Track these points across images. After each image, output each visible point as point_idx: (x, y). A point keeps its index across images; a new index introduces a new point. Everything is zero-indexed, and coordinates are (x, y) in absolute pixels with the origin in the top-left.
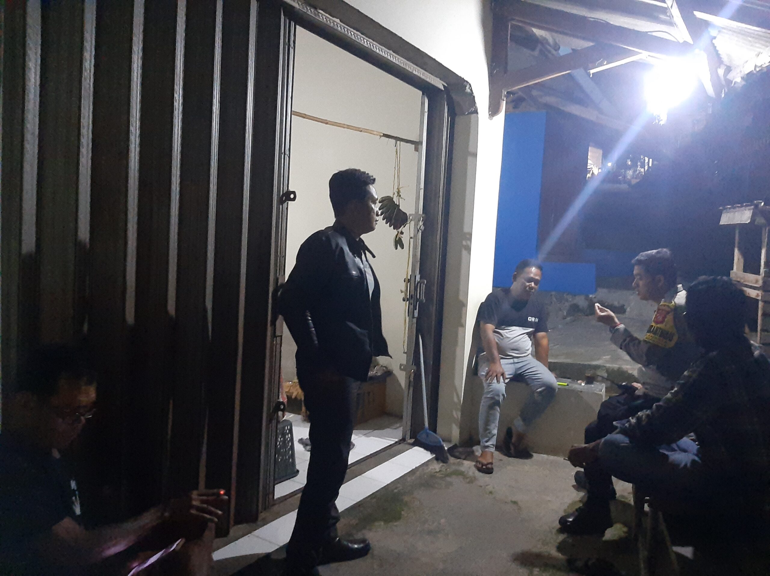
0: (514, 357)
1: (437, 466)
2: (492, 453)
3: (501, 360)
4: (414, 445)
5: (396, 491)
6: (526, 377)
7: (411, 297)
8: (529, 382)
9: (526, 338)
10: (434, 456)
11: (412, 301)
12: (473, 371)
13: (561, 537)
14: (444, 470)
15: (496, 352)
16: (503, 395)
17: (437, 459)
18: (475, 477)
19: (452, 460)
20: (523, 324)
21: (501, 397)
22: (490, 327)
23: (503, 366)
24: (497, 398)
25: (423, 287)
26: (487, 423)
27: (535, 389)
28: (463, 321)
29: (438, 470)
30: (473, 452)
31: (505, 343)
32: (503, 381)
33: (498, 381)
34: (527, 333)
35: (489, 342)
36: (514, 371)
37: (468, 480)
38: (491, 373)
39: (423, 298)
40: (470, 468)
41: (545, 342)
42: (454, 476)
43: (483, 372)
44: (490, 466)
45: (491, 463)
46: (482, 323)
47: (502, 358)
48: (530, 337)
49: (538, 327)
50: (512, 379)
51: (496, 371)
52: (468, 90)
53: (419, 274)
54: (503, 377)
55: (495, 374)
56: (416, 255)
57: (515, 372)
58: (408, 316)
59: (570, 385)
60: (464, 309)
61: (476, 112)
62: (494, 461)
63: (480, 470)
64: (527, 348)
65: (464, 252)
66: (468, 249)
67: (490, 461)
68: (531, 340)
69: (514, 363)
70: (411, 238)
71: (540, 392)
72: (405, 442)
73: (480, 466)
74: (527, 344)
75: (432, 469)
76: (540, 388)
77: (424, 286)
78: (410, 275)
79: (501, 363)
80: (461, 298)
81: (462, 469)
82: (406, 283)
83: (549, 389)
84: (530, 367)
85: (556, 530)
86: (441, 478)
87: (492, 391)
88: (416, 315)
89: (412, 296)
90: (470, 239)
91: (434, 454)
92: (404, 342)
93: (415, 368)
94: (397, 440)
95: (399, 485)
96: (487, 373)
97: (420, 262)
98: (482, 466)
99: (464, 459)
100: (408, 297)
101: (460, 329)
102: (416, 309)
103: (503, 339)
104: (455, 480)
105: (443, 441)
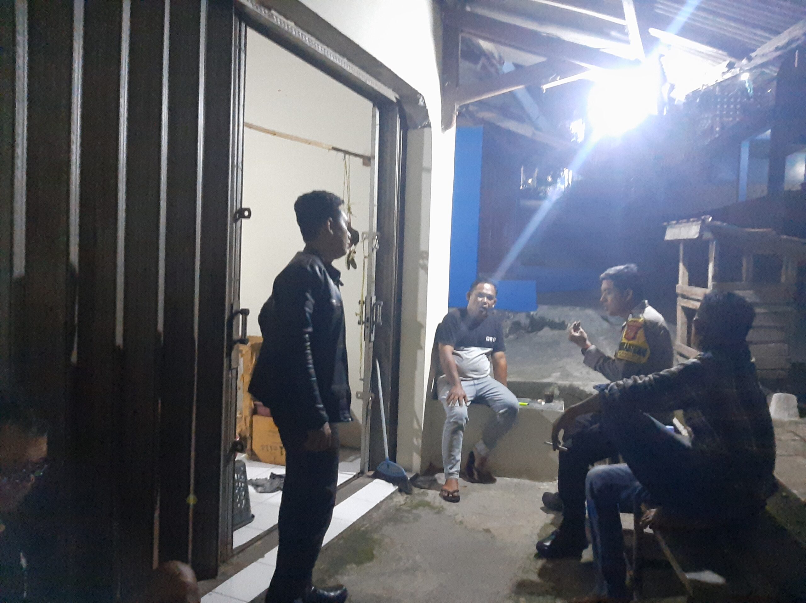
0: (474, 379)
1: (401, 499)
2: (457, 480)
3: (462, 383)
4: (375, 477)
5: (363, 529)
6: (487, 399)
7: (367, 320)
8: (490, 404)
9: (485, 358)
10: (397, 487)
11: (368, 324)
12: (433, 395)
13: (540, 563)
14: (409, 502)
15: (456, 374)
16: (466, 419)
17: (400, 490)
18: (442, 507)
19: (416, 490)
20: (482, 344)
21: (465, 421)
22: (449, 349)
23: (464, 389)
24: (460, 422)
25: (379, 309)
26: (451, 448)
27: (497, 411)
28: (422, 343)
29: (403, 503)
30: (435, 480)
31: (465, 365)
32: (465, 404)
33: (460, 405)
34: (486, 354)
35: (448, 365)
36: (475, 394)
37: (436, 511)
38: (452, 396)
39: (379, 319)
40: (435, 497)
41: (503, 362)
42: (421, 508)
43: (443, 395)
44: (456, 494)
45: (457, 491)
46: (440, 345)
47: (462, 380)
48: (487, 357)
49: (496, 347)
50: (472, 402)
51: (457, 394)
52: (421, 103)
53: (375, 295)
54: (465, 400)
55: (457, 398)
56: (371, 275)
57: (477, 393)
58: (364, 340)
59: (531, 404)
60: (422, 331)
61: (429, 125)
62: (459, 489)
63: (447, 499)
64: (486, 369)
65: (421, 272)
66: (426, 268)
67: (456, 489)
68: (489, 360)
69: (475, 385)
70: (365, 257)
71: (503, 413)
72: (364, 475)
73: (446, 495)
74: (486, 364)
75: (396, 502)
76: (502, 409)
77: (381, 308)
78: (366, 298)
79: (462, 385)
80: (419, 319)
81: (428, 499)
82: (362, 305)
83: (512, 410)
84: (490, 388)
85: (533, 556)
86: (408, 512)
87: (454, 416)
88: (373, 339)
89: (368, 318)
90: (427, 258)
91: (398, 485)
92: (361, 368)
93: (373, 395)
94: (355, 474)
95: (365, 523)
96: (449, 397)
97: (376, 282)
98: (448, 495)
99: (428, 489)
100: (364, 320)
101: (419, 352)
102: (373, 333)
103: (463, 360)
104: (422, 512)
105: (406, 471)
